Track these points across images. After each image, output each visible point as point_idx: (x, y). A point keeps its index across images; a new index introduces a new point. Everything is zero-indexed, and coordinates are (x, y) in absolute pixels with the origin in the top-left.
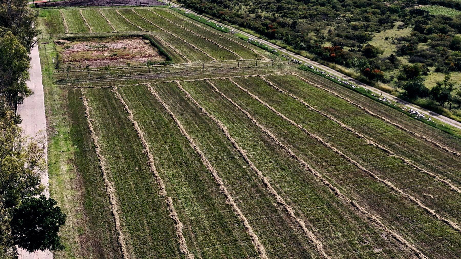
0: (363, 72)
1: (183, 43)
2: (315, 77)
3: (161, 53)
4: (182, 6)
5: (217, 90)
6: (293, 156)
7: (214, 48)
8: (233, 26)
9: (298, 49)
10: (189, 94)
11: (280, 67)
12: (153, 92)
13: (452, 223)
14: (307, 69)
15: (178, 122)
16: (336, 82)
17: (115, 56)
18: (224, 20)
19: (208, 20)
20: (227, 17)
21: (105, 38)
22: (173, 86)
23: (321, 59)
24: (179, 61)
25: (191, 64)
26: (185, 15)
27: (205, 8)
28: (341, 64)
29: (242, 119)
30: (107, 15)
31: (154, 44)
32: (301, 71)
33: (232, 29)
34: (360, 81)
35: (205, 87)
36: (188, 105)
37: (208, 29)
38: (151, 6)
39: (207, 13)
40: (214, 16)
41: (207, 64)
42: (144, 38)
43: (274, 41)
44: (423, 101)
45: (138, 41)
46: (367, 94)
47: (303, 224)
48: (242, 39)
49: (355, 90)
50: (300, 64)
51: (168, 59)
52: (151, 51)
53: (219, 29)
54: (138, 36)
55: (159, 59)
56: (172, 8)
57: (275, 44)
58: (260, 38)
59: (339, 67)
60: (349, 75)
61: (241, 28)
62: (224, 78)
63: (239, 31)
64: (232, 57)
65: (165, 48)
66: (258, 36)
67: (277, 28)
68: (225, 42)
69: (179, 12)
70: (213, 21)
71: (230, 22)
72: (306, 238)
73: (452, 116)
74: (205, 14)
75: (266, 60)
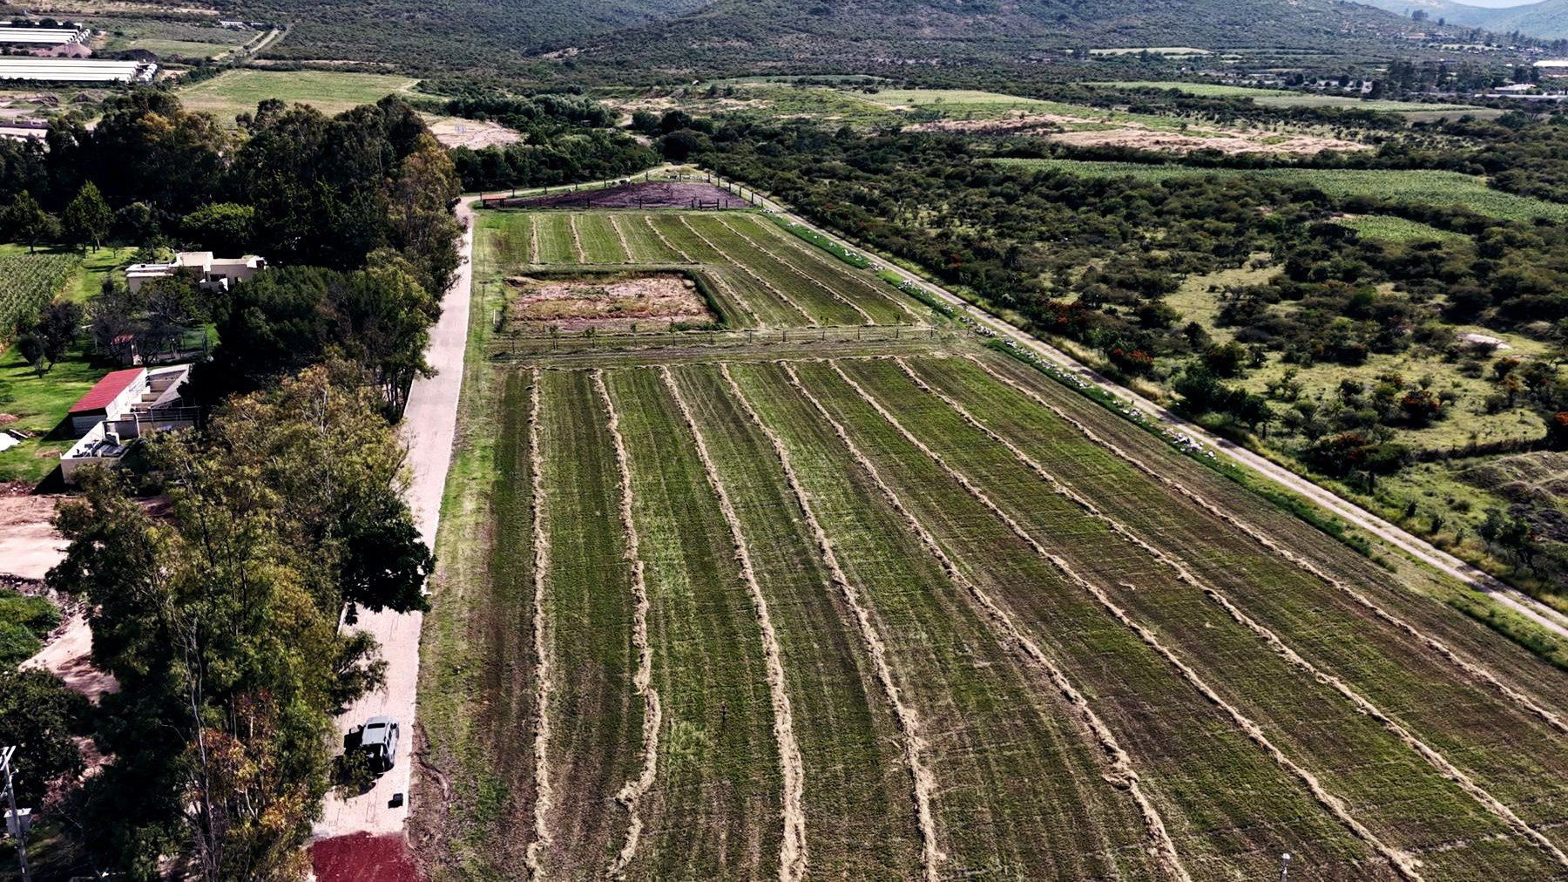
0: (1114, 357)
1: (761, 287)
2: (1011, 366)
3: (711, 308)
4: (790, 211)
5: (796, 381)
6: (897, 508)
7: (822, 300)
8: (883, 254)
9: (997, 306)
10: (737, 387)
11: (946, 342)
12: (670, 381)
13: (1145, 632)
14: (1002, 347)
15: (699, 437)
16: (1051, 374)
17: (617, 312)
18: (868, 241)
19: (832, 239)
20: (872, 235)
21: (607, 274)
22: (713, 372)
23: (1039, 328)
24: (741, 323)
25: (763, 330)
26: (787, 230)
27: (833, 214)
28: (1074, 338)
29: (825, 438)
30: (624, 227)
31: (702, 288)
32: (987, 350)
33: (877, 260)
34: (1103, 374)
35: (774, 377)
36: (728, 407)
37: (824, 260)
38: (722, 210)
39: (836, 226)
40: (849, 233)
41: (797, 332)
42: (686, 275)
43: (955, 288)
44: (1214, 418)
45: (673, 281)
46: (1104, 401)
47: (863, 616)
48: (889, 282)
49: (1082, 393)
50: (991, 336)
51: (721, 319)
52: (693, 304)
53: (850, 262)
54: (674, 272)
55: (704, 318)
56: (766, 216)
57: (955, 294)
58: (930, 281)
59: (1069, 344)
60: (1083, 362)
61: (895, 260)
62: (820, 360)
63: (889, 266)
64: (852, 318)
65: (720, 297)
66: (927, 276)
67: (968, 261)
68: (852, 287)
69: (778, 223)
70: (843, 244)
71: (876, 245)
72: (861, 641)
73: (1261, 450)
74: (830, 228)
75: (923, 326)
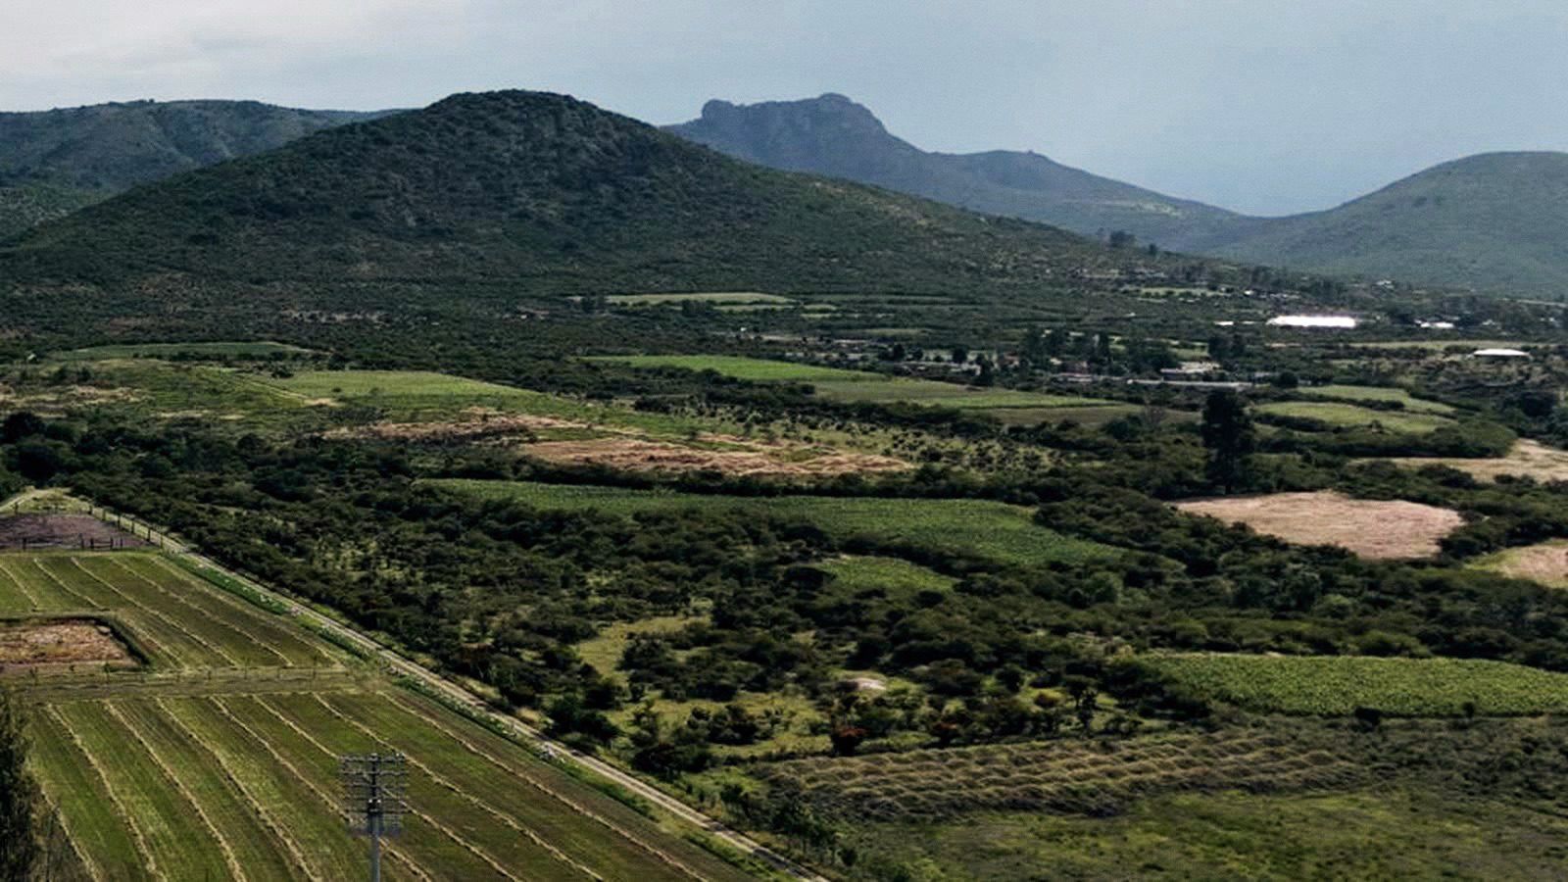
0: (503, 691)
1: (179, 633)
2: (417, 699)
3: (132, 652)
4: (194, 550)
5: (226, 711)
6: (312, 789)
7: (240, 643)
8: (300, 599)
9: (411, 650)
10: (176, 714)
11: (359, 682)
12: (114, 711)
13: (473, 848)
14: (412, 686)
15: (152, 750)
16: (450, 707)
17: (41, 656)
18: (282, 584)
19: (245, 583)
20: (288, 579)
21: (17, 621)
22: (150, 705)
23: (447, 669)
24: (166, 666)
25: (187, 671)
26: (195, 574)
27: (245, 556)
28: (476, 677)
29: (254, 749)
30: (15, 571)
31: (118, 634)
32: (397, 688)
33: (294, 606)
34: (494, 706)
35: (206, 709)
36: (171, 730)
37: (238, 605)
38: (118, 550)
39: (248, 568)
40: (263, 576)
41: (219, 672)
42: (99, 622)
43: (372, 634)
44: (575, 736)
45: (87, 628)
46: (490, 726)
47: (289, 841)
48: (307, 628)
49: (473, 720)
50: (402, 676)
51: (146, 662)
52: (112, 648)
53: (267, 608)
54: (86, 619)
55: (128, 662)
56: (169, 557)
57: (372, 639)
58: (348, 627)
59: (473, 683)
60: (481, 697)
61: (314, 605)
62: (245, 695)
63: (307, 612)
64: (272, 661)
65: (142, 644)
66: (345, 621)
67: (387, 607)
68: (269, 633)
69: (182, 564)
70: (258, 589)
71: (294, 590)
72: (287, 852)
73: (603, 757)
74: (241, 571)
75: (339, 668)
